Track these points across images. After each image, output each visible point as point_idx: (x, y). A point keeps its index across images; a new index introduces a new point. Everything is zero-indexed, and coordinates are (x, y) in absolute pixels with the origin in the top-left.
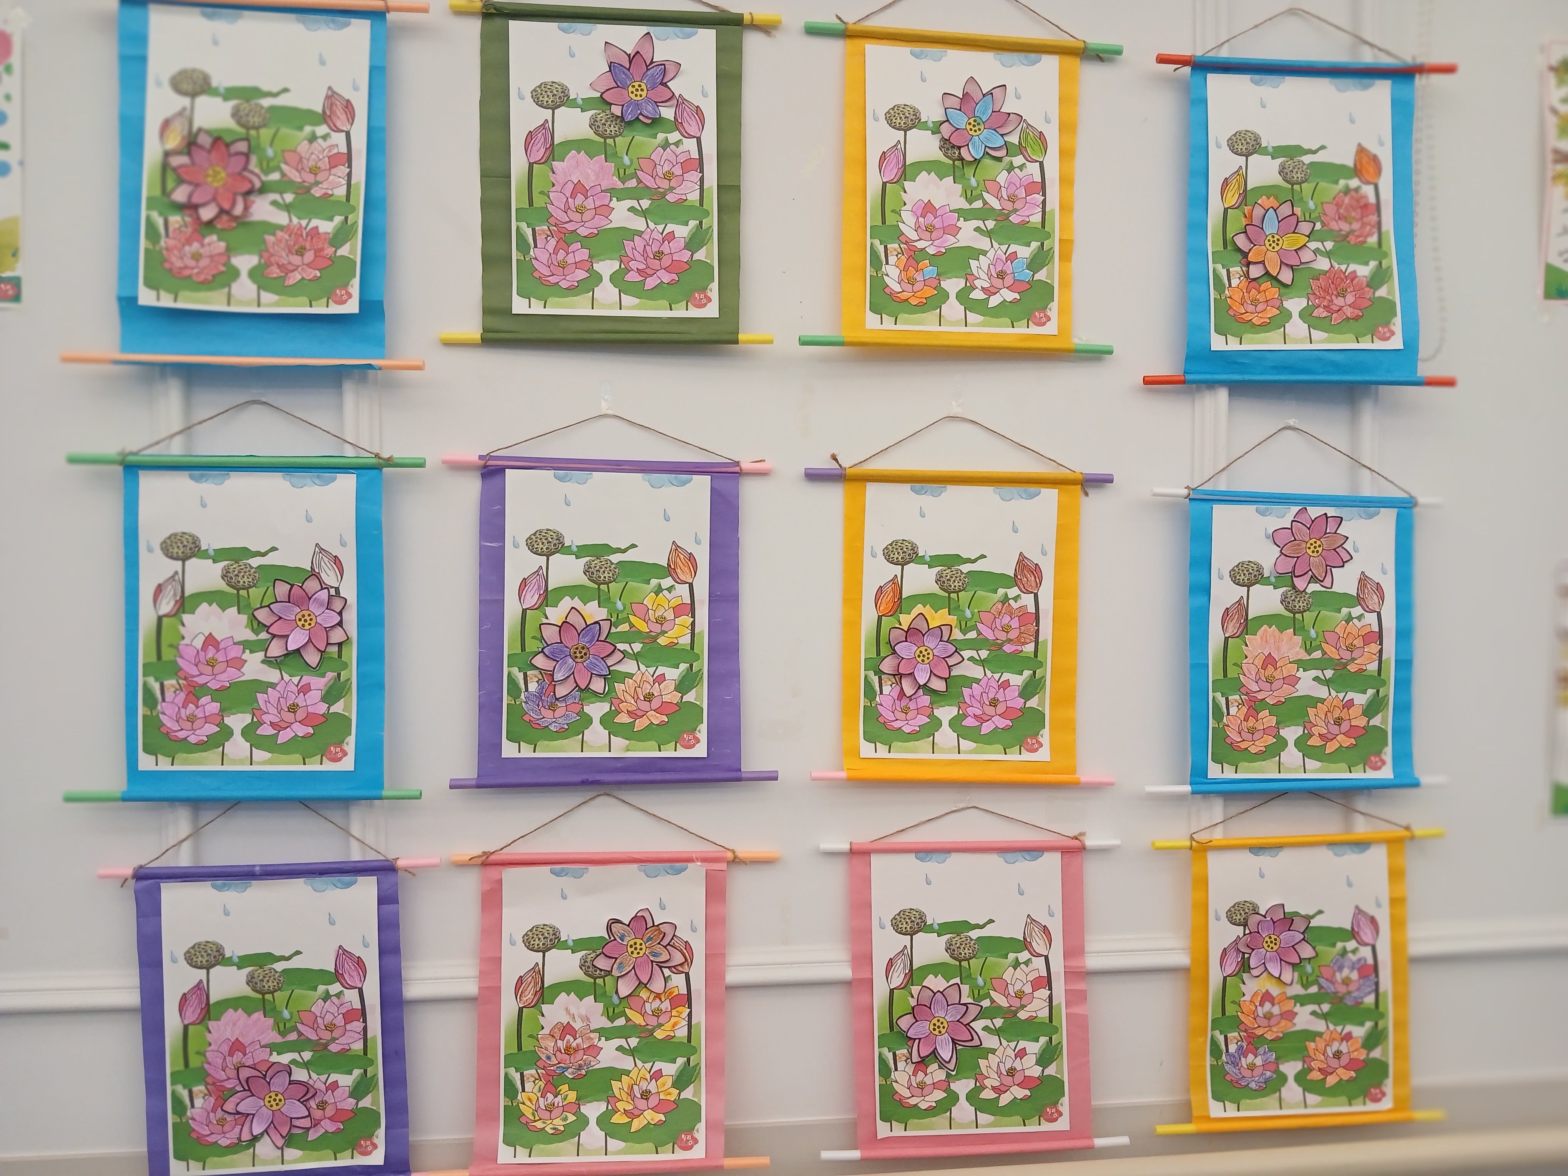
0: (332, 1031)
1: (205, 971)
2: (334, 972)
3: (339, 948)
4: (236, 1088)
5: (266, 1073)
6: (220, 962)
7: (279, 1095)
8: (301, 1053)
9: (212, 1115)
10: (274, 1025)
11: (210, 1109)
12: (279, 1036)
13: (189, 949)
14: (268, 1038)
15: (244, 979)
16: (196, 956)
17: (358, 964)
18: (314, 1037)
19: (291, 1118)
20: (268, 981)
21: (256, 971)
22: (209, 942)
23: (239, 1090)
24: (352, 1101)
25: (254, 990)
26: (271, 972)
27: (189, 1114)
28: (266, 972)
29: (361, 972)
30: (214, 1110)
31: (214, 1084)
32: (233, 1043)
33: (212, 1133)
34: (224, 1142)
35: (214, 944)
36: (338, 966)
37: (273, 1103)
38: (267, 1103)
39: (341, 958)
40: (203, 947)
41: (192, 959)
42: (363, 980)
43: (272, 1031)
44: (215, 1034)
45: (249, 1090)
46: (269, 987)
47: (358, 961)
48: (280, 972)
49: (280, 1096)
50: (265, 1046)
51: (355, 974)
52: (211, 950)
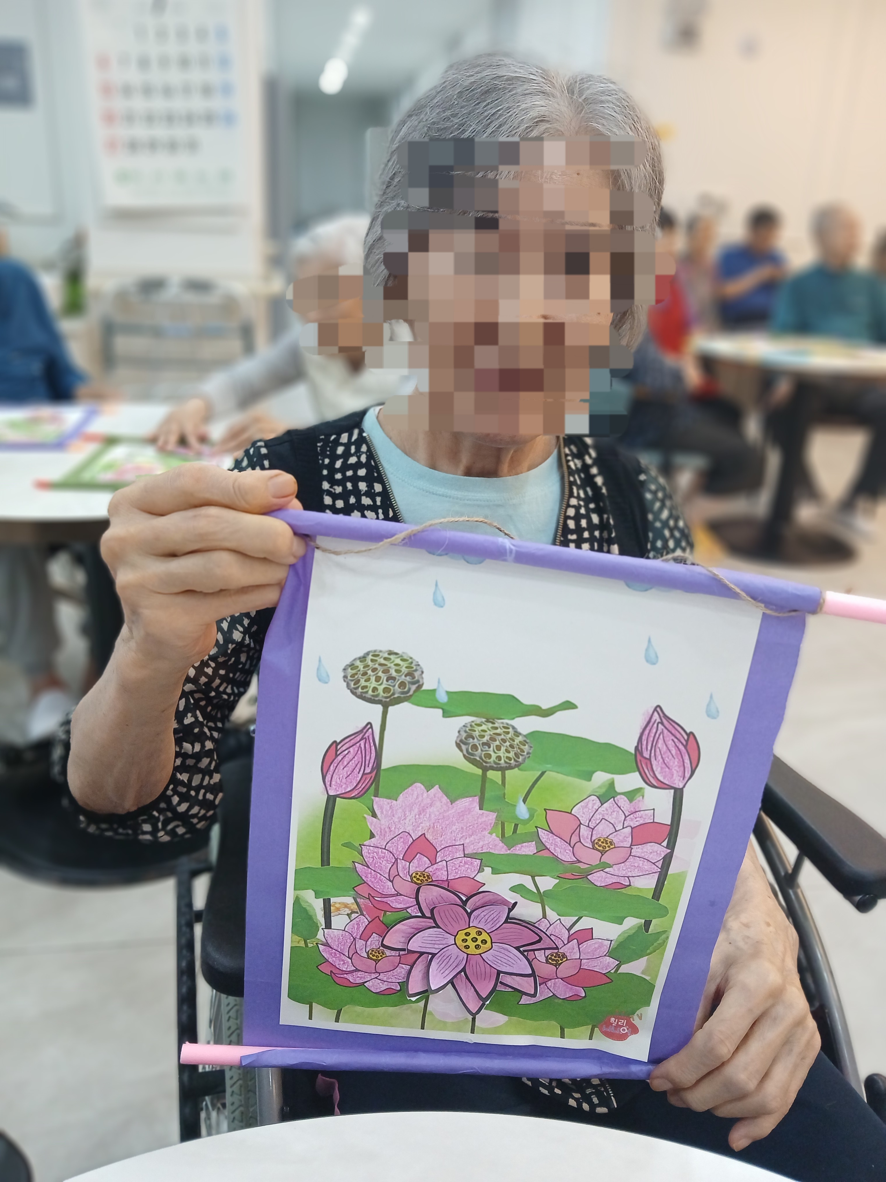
0: (603, 853)
1: (379, 708)
2: (633, 751)
3: (655, 710)
4: (409, 910)
5: (467, 900)
6: (411, 696)
7: (484, 933)
8: (537, 879)
9: (360, 943)
10: (496, 824)
11: (357, 934)
12: (501, 844)
13: (355, 660)
14: (481, 843)
15: (453, 737)
16: (365, 677)
17: (685, 747)
18: (566, 856)
19: (499, 973)
20: (499, 748)
21: (479, 725)
22: (396, 654)
23: (413, 914)
24: (612, 963)
25: (469, 758)
26: (508, 733)
27: (320, 935)
28: (499, 731)
29: (687, 761)
30: (365, 936)
31: (370, 897)
32: (414, 841)
33: (357, 970)
34: (376, 985)
35: (403, 660)
36: (644, 743)
37: (470, 943)
38: (459, 942)
39: (654, 730)
40: (382, 661)
41: (358, 681)
42: (687, 775)
43: (491, 833)
44: (383, 821)
45: (433, 917)
46: (499, 758)
47: (687, 741)
48: (525, 736)
49: (484, 936)
50: (472, 856)
51: (675, 763)
52: (397, 671)
